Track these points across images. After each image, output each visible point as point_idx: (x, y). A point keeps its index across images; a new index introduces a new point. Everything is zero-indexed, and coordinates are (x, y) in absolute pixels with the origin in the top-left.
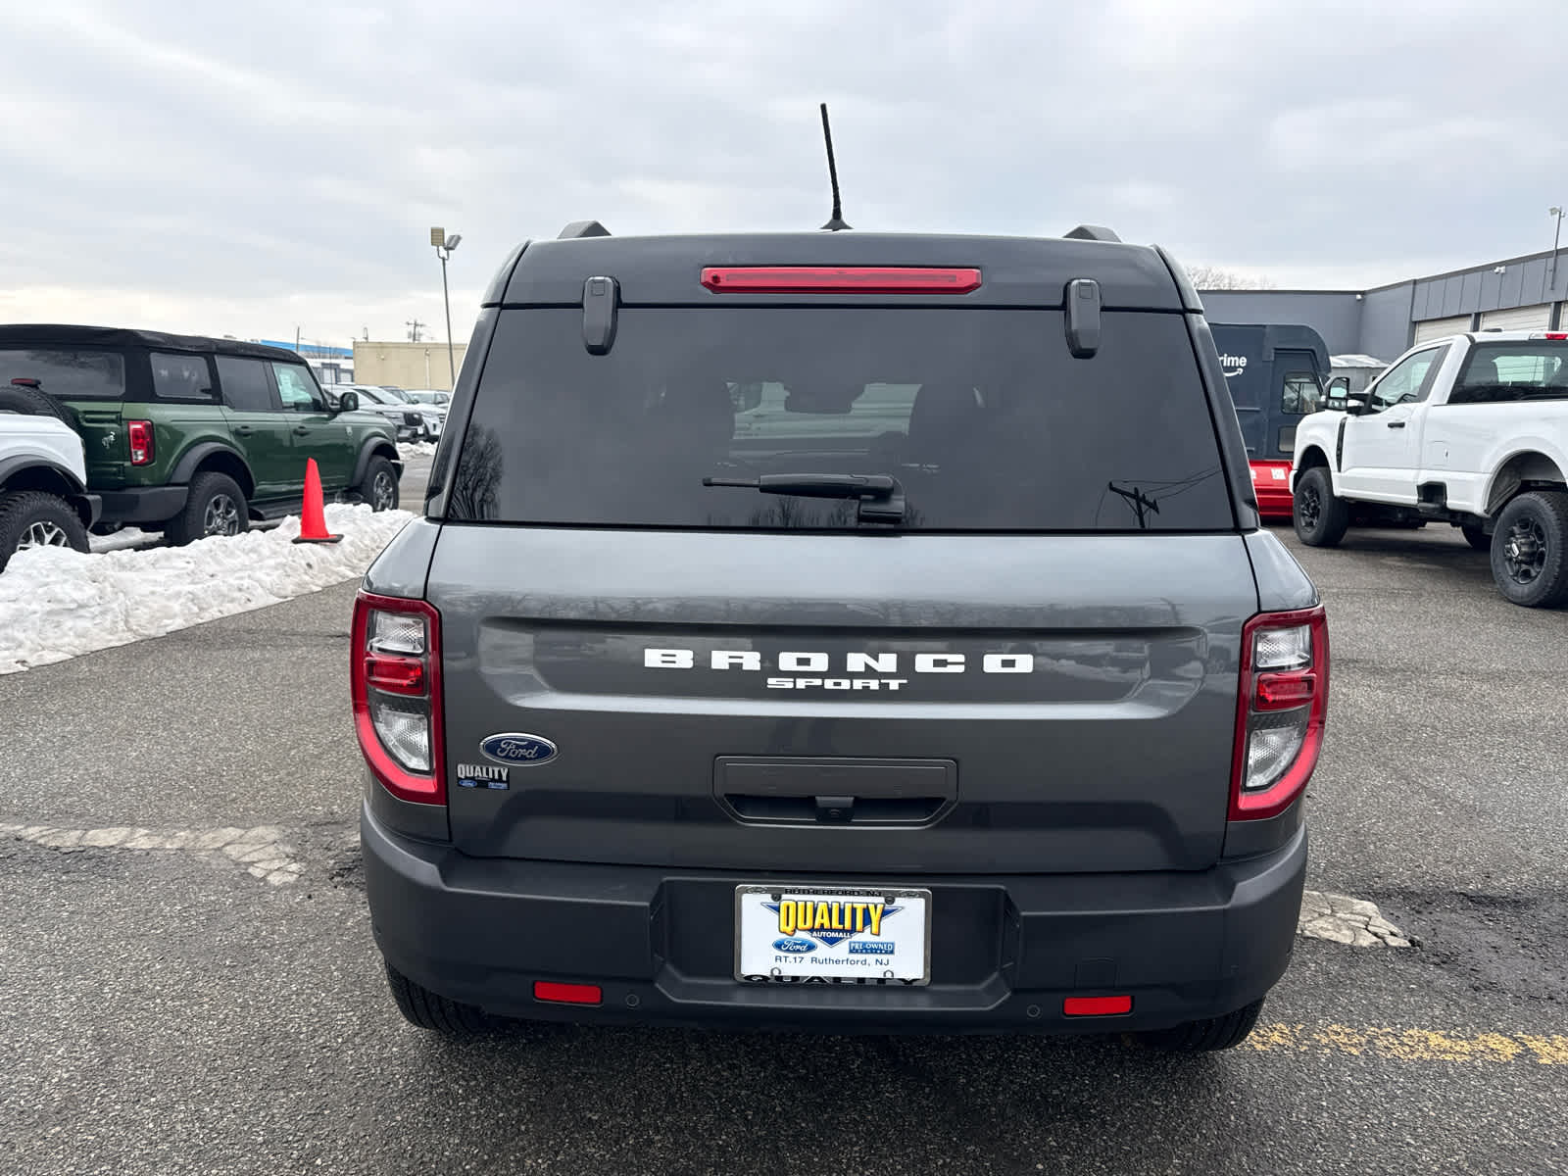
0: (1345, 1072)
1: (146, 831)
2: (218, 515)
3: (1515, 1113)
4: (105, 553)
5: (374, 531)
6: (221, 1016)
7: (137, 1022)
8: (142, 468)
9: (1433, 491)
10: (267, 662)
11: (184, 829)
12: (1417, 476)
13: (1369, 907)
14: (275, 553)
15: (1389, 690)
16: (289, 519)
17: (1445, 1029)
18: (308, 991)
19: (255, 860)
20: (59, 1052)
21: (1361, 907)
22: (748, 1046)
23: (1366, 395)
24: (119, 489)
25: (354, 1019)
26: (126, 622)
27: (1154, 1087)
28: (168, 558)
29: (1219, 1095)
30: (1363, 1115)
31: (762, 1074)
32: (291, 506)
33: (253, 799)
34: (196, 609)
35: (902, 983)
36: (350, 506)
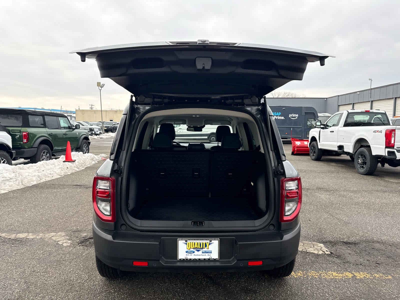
0: (314, 281)
1: (32, 234)
2: (44, 155)
3: (351, 289)
4: (16, 165)
5: (83, 159)
6: (55, 276)
7: (35, 278)
8: (26, 144)
9: (341, 147)
10: (58, 192)
11: (41, 233)
12: (337, 144)
13: (322, 245)
14: (59, 165)
15: (329, 195)
16: (62, 156)
17: (337, 272)
18: (75, 270)
19: (59, 240)
20: (16, 286)
21: (320, 245)
22: (179, 280)
23: (325, 124)
24: (20, 149)
25: (87, 276)
26: (22, 183)
27: (272, 286)
28: (32, 166)
29: (286, 287)
30: (317, 290)
31: (183, 286)
32: (63, 153)
33: (58, 226)
34: (39, 179)
35: (214, 260)
36: (77, 153)
